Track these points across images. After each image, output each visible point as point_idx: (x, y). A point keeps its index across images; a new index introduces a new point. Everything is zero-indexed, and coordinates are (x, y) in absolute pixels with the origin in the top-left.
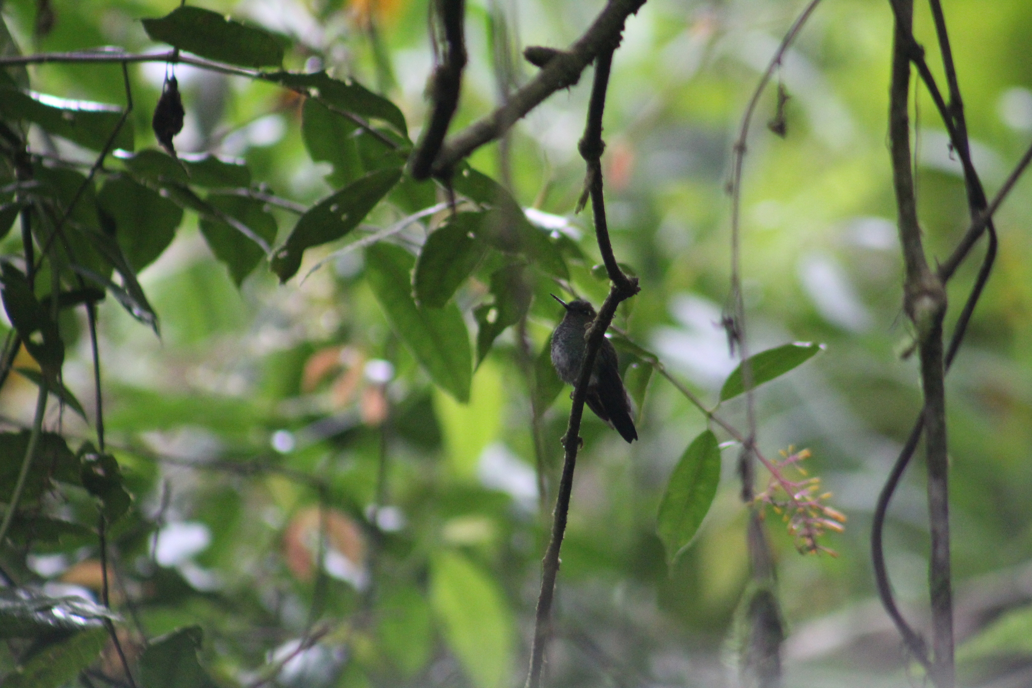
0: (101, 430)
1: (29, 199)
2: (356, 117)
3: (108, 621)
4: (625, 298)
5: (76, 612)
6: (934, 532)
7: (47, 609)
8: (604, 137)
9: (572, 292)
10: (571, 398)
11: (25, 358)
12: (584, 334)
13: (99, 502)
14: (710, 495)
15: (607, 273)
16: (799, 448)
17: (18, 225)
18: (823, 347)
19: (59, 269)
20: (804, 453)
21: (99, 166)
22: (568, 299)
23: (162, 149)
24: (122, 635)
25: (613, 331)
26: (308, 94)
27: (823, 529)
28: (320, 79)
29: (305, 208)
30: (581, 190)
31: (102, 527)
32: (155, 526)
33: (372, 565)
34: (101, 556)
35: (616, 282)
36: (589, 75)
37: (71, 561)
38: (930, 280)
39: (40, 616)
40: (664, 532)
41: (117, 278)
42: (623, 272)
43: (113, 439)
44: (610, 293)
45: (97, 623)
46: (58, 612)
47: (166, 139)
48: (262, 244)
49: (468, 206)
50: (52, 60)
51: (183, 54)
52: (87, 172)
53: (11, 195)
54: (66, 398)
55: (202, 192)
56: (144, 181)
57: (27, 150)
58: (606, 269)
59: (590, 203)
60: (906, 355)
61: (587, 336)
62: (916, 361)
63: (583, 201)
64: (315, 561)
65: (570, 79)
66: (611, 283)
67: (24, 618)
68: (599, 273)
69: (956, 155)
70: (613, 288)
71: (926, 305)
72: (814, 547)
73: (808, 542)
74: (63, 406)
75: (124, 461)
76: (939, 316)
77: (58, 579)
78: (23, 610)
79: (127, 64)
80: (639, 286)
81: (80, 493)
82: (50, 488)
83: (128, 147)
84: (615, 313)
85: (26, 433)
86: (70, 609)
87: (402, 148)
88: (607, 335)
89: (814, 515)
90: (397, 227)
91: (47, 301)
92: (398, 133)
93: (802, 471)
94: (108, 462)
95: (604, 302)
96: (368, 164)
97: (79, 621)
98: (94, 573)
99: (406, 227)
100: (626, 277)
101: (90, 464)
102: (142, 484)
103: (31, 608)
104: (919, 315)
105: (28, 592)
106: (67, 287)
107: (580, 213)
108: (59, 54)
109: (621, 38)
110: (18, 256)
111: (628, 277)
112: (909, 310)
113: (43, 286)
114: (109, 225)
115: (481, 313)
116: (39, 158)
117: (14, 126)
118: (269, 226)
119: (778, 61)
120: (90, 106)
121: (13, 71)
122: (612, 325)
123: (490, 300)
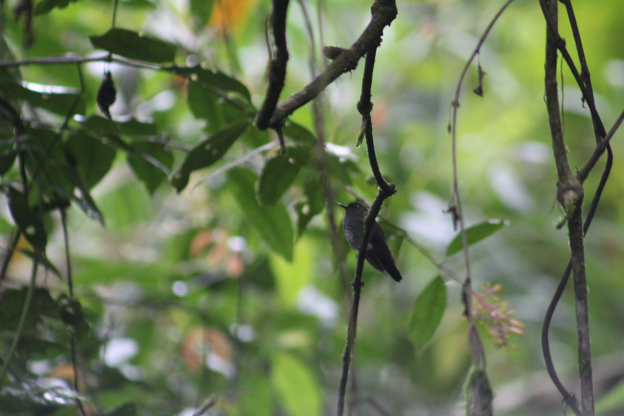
0: (70, 284)
1: (24, 147)
2: (220, 91)
3: (78, 401)
4: (388, 197)
5: (59, 396)
6: (580, 332)
7: (41, 394)
8: (372, 100)
9: (353, 193)
10: (356, 258)
11: (23, 243)
12: (363, 219)
13: (70, 328)
14: (440, 314)
15: (376, 182)
16: (494, 283)
17: (17, 163)
18: (507, 222)
19: (42, 189)
20: (497, 287)
21: (65, 127)
22: (352, 199)
23: (103, 115)
24: (86, 409)
25: (380, 216)
26: (190, 79)
27: (510, 333)
28: (197, 69)
29: (191, 147)
30: (359, 133)
31: (72, 343)
32: (105, 341)
33: (237, 362)
34: (73, 361)
35: (381, 187)
36: (362, 62)
37: (53, 365)
38: (573, 181)
39: (37, 399)
40: (413, 337)
41: (78, 193)
42: (385, 181)
43: (78, 290)
44: (378, 194)
45: (72, 402)
46: (48, 396)
47: (105, 108)
48: (165, 169)
49: (290, 143)
50: (35, 63)
51: (114, 56)
52: (57, 130)
53: (12, 145)
54: (49, 266)
55: (127, 139)
56: (93, 134)
57: (21, 117)
58: (375, 179)
59: (365, 140)
60: (560, 226)
61: (365, 221)
62: (566, 229)
63: (361, 139)
64: (201, 361)
65: (352, 66)
66: (379, 188)
67: (28, 400)
68: (370, 182)
69: (586, 104)
70: (380, 191)
71: (571, 195)
72: (504, 344)
73: (500, 341)
74: (47, 271)
75: (85, 303)
76: (579, 202)
77: (47, 376)
78: (27, 396)
79: (79, 64)
80: (395, 189)
81: (58, 324)
82: (41, 321)
83: (82, 113)
84: (382, 206)
85: (25, 289)
86: (55, 394)
87: (249, 109)
88: (377, 219)
89: (504, 324)
90: (246, 158)
91: (36, 209)
92: (245, 101)
93: (496, 298)
94: (76, 305)
95: (375, 200)
96: (228, 120)
97: (60, 401)
98: (69, 372)
99: (252, 157)
100: (387, 184)
101: (64, 306)
102: (96, 317)
103: (31, 394)
104: (566, 202)
105: (29, 384)
106: (47, 199)
107: (359, 147)
108: (39, 59)
109: (381, 40)
110: (17, 181)
111: (389, 184)
112: (560, 199)
113: (33, 199)
114: (72, 161)
115: (299, 207)
116: (29, 123)
117: (13, 103)
118: (168, 159)
119: (477, 51)
120: (59, 89)
121: (12, 70)
122: (380, 213)
123: (303, 199)
